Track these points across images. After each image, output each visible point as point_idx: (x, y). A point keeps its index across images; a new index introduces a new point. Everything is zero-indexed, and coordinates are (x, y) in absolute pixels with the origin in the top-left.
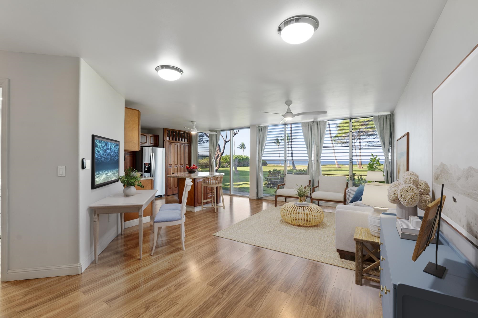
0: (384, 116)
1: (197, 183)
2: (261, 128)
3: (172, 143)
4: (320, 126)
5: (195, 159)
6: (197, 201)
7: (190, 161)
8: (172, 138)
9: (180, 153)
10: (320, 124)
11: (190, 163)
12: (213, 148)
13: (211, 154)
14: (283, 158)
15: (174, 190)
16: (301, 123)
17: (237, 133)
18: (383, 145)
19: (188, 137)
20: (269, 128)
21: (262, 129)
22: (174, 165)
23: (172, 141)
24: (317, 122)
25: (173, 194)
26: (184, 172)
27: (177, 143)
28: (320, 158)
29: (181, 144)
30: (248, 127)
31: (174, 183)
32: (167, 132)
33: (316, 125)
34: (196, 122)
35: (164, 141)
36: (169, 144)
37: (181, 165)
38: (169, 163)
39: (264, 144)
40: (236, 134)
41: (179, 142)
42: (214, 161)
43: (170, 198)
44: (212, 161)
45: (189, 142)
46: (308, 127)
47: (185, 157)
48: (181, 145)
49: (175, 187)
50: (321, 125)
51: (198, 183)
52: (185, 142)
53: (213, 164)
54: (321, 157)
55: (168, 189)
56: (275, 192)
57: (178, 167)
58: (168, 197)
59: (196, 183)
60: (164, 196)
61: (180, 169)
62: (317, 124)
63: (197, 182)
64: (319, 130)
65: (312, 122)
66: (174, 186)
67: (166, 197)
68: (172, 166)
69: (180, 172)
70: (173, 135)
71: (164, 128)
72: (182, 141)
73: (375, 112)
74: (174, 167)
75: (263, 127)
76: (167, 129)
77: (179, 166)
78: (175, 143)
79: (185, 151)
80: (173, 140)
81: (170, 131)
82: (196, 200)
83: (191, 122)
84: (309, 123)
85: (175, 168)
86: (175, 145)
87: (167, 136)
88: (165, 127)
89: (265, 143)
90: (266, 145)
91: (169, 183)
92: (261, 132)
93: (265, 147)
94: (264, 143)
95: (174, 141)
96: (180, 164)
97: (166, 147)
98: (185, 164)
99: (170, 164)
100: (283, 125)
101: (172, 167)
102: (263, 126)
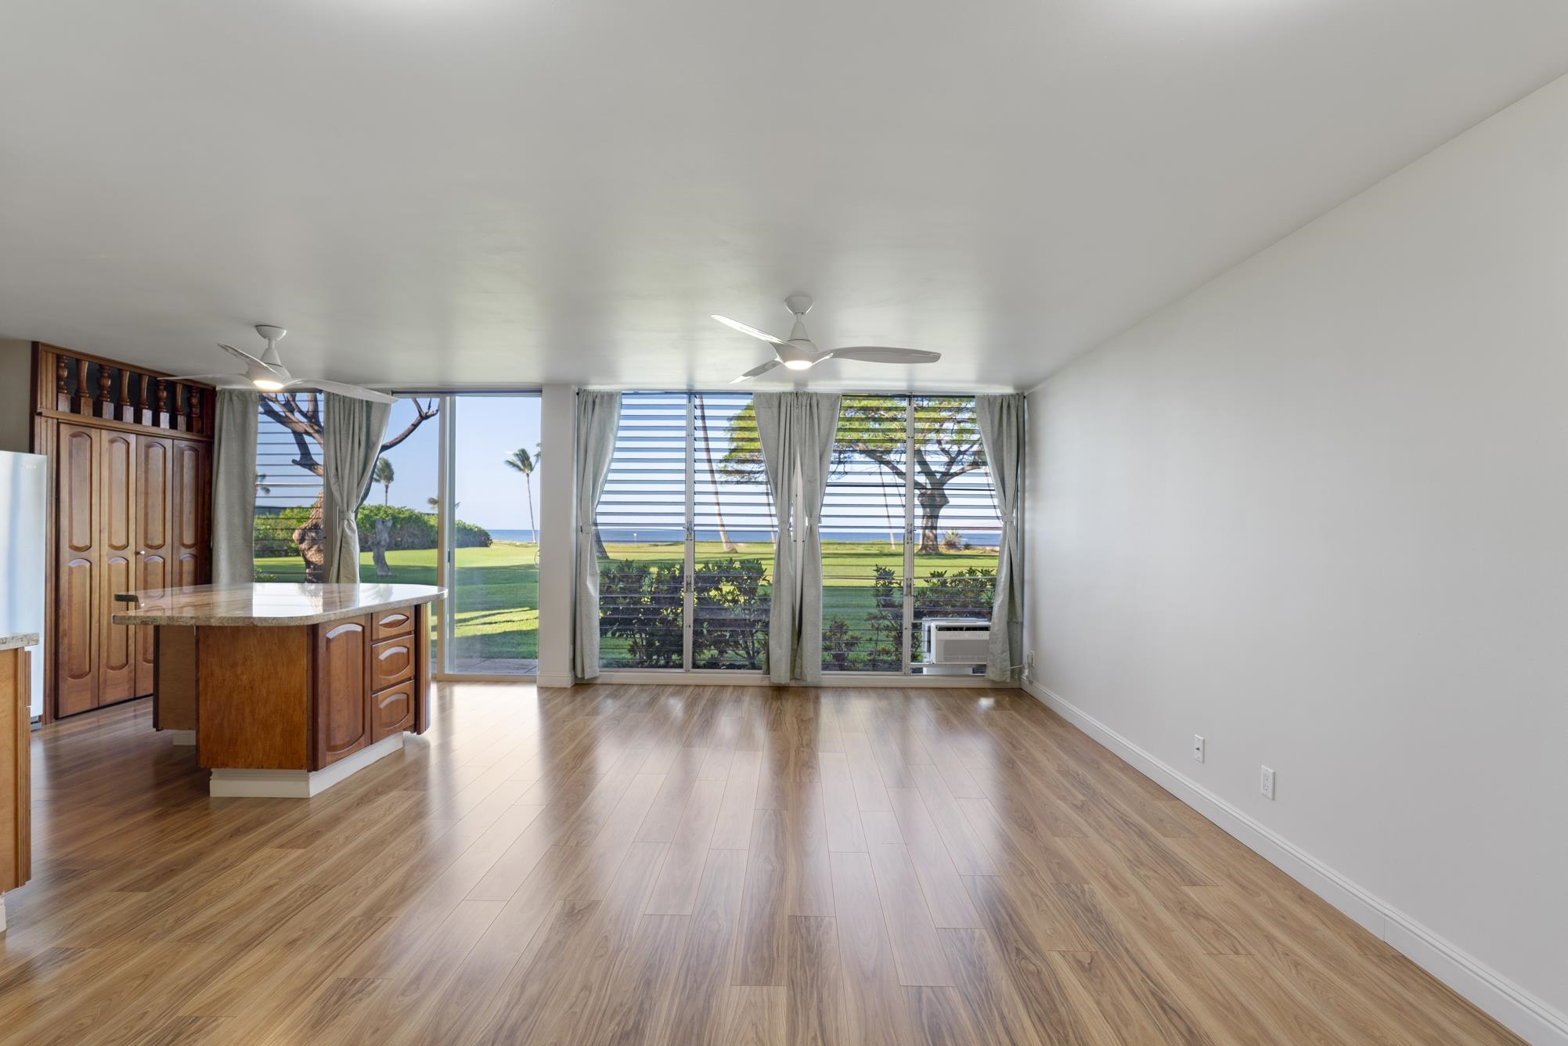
0: (1003, 397)
1: (328, 648)
2: (590, 400)
3: (94, 433)
4: (820, 411)
5: (237, 520)
6: (328, 738)
7: (202, 527)
8: (91, 402)
9: (141, 488)
10: (818, 405)
11: (206, 537)
12: (347, 471)
13: (337, 495)
14: (682, 520)
15: (105, 681)
16: (751, 394)
17: (430, 412)
18: (1000, 485)
19: (190, 405)
20: (625, 401)
21: (594, 402)
22: (105, 549)
23: (95, 421)
24: (810, 396)
25: (96, 706)
26: (168, 590)
27: (123, 435)
28: (820, 522)
29: (150, 439)
30: (537, 391)
31: (104, 648)
32: (58, 367)
33: (804, 408)
34: (285, 332)
35: (37, 419)
36: (74, 436)
37: (151, 547)
38: (71, 540)
39: (604, 466)
40: (427, 417)
41: (137, 427)
42: (354, 531)
43: (81, 732)
44: (343, 531)
45: (202, 433)
46: (776, 410)
47: (177, 508)
48: (148, 446)
49: (113, 668)
50: (820, 406)
51: (333, 645)
52: (173, 433)
53: (348, 543)
54: (822, 519)
55: (67, 684)
56: (630, 651)
57: (132, 559)
58: (66, 727)
59: (322, 644)
60: (39, 725)
61: (146, 568)
62: (808, 402)
63: (328, 640)
64: (816, 426)
65: (791, 393)
66: (103, 661)
67: (51, 728)
68: (93, 554)
69: (145, 588)
70: (101, 388)
71: (35, 345)
72: (156, 422)
73: (981, 380)
74: (105, 559)
75: (603, 396)
76: (58, 352)
77: (137, 553)
78: (115, 435)
79: (177, 478)
80: (98, 412)
81: (78, 362)
82: (322, 737)
83: (255, 329)
84: (780, 396)
85: (109, 566)
86: (112, 441)
87: (59, 389)
88: (42, 339)
89: (607, 461)
90: (611, 468)
91: (70, 649)
92: (590, 412)
93: (606, 475)
94: (605, 458)
95: (109, 421)
96: (141, 542)
97: (52, 446)
98: (177, 544)
99: (81, 545)
100: (685, 393)
101: (95, 560)
102: (600, 392)
